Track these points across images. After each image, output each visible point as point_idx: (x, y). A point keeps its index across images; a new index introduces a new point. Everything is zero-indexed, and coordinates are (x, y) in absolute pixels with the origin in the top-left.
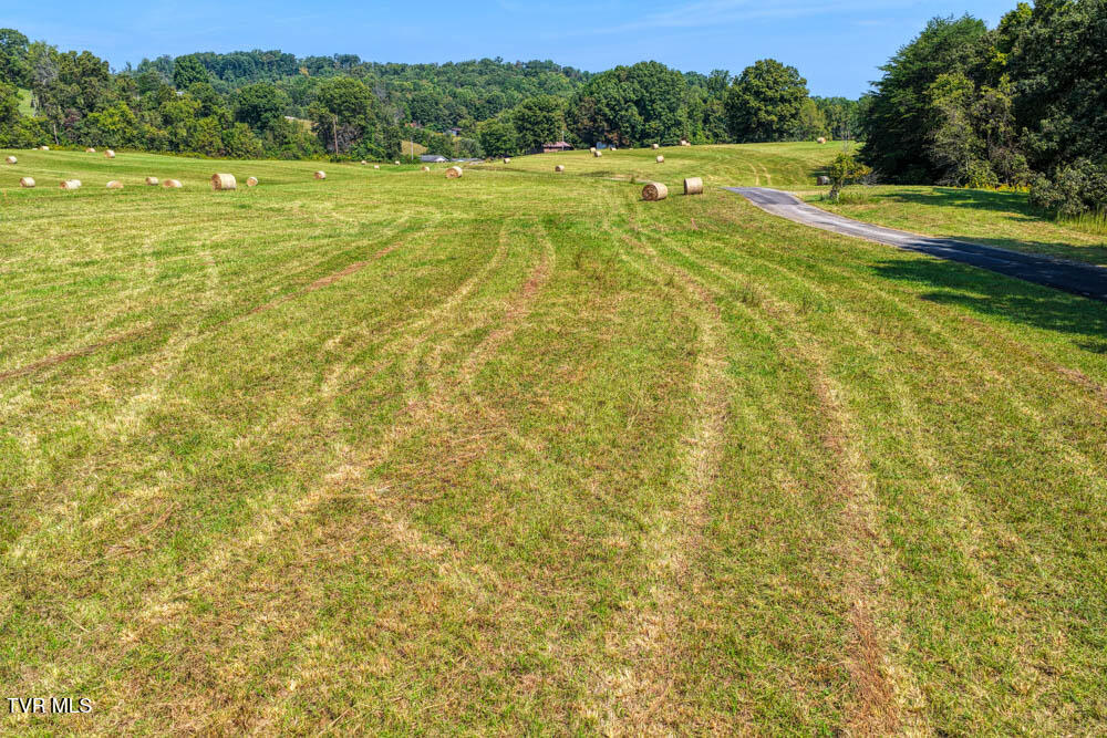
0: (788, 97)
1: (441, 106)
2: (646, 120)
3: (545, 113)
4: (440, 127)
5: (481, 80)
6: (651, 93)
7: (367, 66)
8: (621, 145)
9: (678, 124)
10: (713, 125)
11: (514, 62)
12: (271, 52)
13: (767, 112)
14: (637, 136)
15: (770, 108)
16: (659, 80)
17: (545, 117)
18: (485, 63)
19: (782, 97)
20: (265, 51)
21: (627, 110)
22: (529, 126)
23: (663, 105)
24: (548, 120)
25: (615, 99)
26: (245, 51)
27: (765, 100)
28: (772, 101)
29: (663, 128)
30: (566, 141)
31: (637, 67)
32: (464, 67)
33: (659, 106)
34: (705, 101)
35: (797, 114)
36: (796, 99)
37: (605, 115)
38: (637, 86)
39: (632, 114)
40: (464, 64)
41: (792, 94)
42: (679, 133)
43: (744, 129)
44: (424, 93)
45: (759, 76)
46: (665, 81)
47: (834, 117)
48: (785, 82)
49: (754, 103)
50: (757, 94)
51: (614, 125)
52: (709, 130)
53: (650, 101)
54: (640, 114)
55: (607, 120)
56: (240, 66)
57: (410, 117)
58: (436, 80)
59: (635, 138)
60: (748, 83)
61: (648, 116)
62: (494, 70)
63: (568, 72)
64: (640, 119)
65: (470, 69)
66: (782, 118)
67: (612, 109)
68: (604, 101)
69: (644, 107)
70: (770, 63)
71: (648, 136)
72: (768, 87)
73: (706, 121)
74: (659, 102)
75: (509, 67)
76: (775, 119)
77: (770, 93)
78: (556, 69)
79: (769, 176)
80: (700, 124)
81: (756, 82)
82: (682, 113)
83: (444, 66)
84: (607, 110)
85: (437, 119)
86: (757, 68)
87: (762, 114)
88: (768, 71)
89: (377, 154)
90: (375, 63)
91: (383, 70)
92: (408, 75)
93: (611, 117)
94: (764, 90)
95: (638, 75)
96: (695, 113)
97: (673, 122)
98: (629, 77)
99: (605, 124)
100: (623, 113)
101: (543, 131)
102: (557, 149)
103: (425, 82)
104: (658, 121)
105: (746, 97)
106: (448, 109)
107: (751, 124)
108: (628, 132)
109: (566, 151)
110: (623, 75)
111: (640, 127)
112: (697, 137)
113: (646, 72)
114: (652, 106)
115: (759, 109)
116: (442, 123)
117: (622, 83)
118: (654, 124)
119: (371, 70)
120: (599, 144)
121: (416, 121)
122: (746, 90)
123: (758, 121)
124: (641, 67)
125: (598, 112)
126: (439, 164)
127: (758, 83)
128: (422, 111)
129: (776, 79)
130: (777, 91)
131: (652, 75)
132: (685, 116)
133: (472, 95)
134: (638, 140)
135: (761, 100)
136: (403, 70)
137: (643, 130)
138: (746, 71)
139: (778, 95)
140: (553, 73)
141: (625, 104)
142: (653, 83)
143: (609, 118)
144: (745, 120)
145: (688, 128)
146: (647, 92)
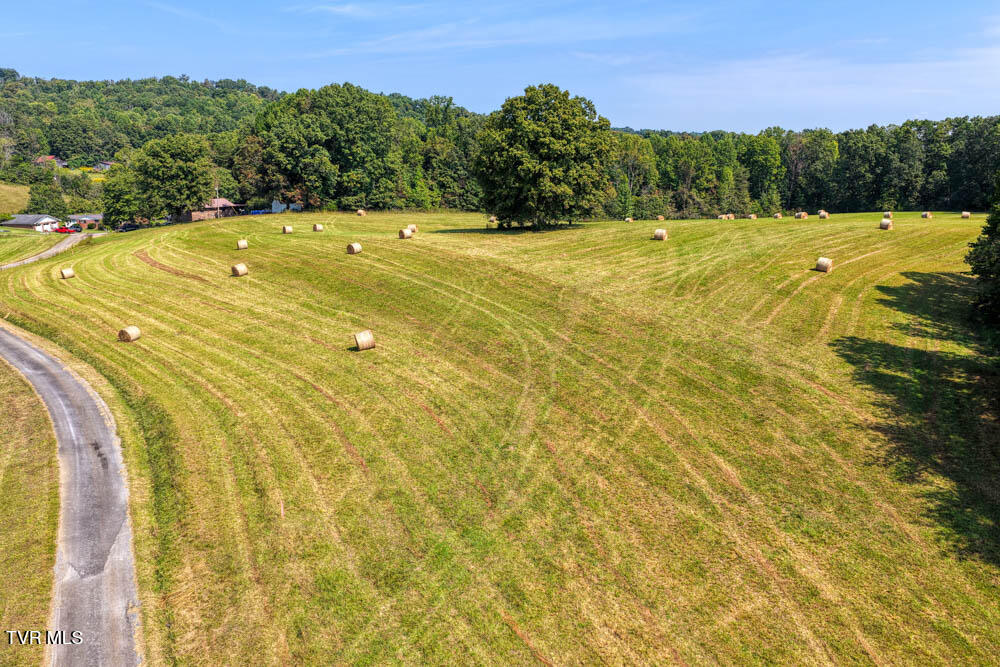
0: (587, 152)
1: (91, 134)
2: (343, 169)
3: (181, 163)
4: (91, 159)
5: (160, 100)
6: (348, 130)
7: (26, 82)
8: (308, 208)
9: (390, 173)
10: (437, 171)
11: (201, 80)
13: (554, 179)
14: (332, 192)
15: (559, 172)
16: (359, 112)
17: (181, 168)
18: (167, 81)
19: (577, 151)
21: (313, 155)
22: (156, 183)
23: (366, 147)
24: (188, 173)
25: (293, 140)
27: (547, 157)
28: (558, 158)
29: (367, 180)
30: (228, 197)
31: (324, 93)
32: (141, 86)
33: (360, 149)
34: (424, 138)
36: (599, 154)
37: (278, 164)
38: (326, 120)
39: (321, 163)
40: (142, 82)
41: (593, 146)
42: (391, 185)
44: (71, 117)
45: (534, 114)
46: (367, 113)
49: (530, 164)
50: (534, 146)
51: (294, 178)
52: (433, 178)
53: (346, 141)
54: (333, 161)
55: (284, 171)
57: (48, 148)
58: (102, 100)
59: (327, 194)
60: (516, 126)
61: (345, 163)
62: (174, 89)
63: (263, 92)
64: (335, 168)
65: (147, 87)
66: (579, 190)
67: (290, 154)
68: (277, 143)
69: (339, 151)
70: (549, 91)
71: (346, 192)
72: (553, 135)
73: (427, 165)
74: (360, 143)
75: (195, 86)
76: (570, 191)
77: (557, 146)
78: (250, 89)
80: (420, 171)
81: (529, 126)
82: (394, 157)
83: (118, 84)
84: (281, 157)
86: (530, 101)
87: (546, 183)
88: (549, 106)
90: (37, 79)
91: (43, 87)
92: (70, 93)
93: (289, 167)
94: (547, 140)
95: (327, 105)
96: (411, 155)
97: (383, 171)
98: (314, 107)
99: (280, 177)
100: (306, 161)
101: (179, 191)
102: (212, 213)
103: (90, 101)
104: (361, 171)
105: (514, 152)
106: (102, 137)
107: (526, 199)
108: (317, 187)
109: (226, 216)
110: (305, 103)
111: (334, 180)
112: (418, 189)
113: (338, 100)
114: (350, 149)
115: (540, 175)
116: (93, 155)
117: (304, 116)
118: (355, 175)
119: (30, 86)
120: (275, 204)
121: (55, 152)
122: (512, 139)
123: (540, 194)
124: (331, 92)
125: (269, 159)
126: (38, 229)
127: (533, 126)
128: (63, 140)
129: (565, 121)
130: (569, 142)
131: (348, 105)
132: (399, 161)
133: (141, 122)
134: (333, 198)
135: (542, 158)
136: (69, 87)
137: (339, 184)
138: (512, 105)
139: (571, 149)
140: (245, 94)
141: (309, 146)
142: (350, 116)
143: (286, 169)
144: (513, 193)
145: (407, 176)
146: (341, 129)
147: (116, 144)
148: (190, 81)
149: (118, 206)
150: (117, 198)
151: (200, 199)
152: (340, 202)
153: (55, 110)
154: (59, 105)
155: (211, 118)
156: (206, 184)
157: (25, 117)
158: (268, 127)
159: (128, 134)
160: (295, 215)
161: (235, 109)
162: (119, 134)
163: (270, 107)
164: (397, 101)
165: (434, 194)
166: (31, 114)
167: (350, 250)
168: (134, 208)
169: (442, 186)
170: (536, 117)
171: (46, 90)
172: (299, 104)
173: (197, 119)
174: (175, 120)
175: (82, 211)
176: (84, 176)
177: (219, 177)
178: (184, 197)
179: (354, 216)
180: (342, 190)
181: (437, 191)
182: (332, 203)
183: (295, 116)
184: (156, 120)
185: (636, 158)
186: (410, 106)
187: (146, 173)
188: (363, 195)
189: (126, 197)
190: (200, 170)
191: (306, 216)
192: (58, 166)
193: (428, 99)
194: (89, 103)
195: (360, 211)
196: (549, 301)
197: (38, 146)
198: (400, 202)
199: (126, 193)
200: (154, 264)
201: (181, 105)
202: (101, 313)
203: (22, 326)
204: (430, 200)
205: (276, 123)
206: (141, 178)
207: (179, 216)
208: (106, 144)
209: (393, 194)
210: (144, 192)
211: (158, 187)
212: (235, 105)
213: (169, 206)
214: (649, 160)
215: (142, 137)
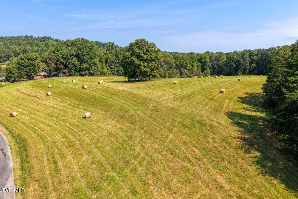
0: (154, 58)
1: (2, 53)
2: (81, 63)
3: (31, 62)
4: (2, 60)
5: (24, 42)
6: (82, 52)
8: (70, 75)
9: (95, 64)
10: (110, 64)
11: (37, 37)
13: (144, 66)
14: (78, 70)
15: (146, 64)
16: (86, 46)
17: (30, 63)
18: (26, 37)
19: (151, 58)
21: (72, 59)
23: (88, 57)
24: (32, 65)
25: (66, 55)
27: (142, 60)
28: (145, 60)
29: (88, 67)
30: (45, 72)
31: (75, 41)
32: (18, 38)
33: (86, 57)
34: (105, 54)
36: (157, 59)
37: (61, 62)
38: (76, 49)
39: (74, 62)
40: (18, 37)
41: (156, 57)
42: (96, 68)
46: (88, 47)
48: (152, 51)
49: (137, 62)
50: (138, 57)
51: (66, 66)
52: (108, 66)
53: (82, 55)
54: (78, 61)
58: (6, 42)
59: (76, 71)
60: (133, 51)
62: (29, 39)
63: (56, 40)
64: (79, 63)
65: (20, 39)
66: (152, 70)
67: (65, 59)
68: (61, 56)
69: (80, 58)
70: (142, 41)
71: (82, 70)
72: (144, 53)
73: (106, 62)
74: (86, 56)
75: (35, 38)
76: (149, 70)
77: (145, 57)
78: (53, 39)
80: (104, 64)
81: (137, 51)
82: (97, 60)
83: (10, 37)
84: (62, 60)
86: (137, 44)
87: (142, 68)
88: (143, 45)
93: (64, 63)
94: (142, 55)
95: (76, 44)
96: (102, 59)
97: (93, 64)
98: (72, 45)
99: (62, 66)
100: (70, 61)
101: (30, 70)
102: (40, 77)
103: (1, 43)
104: (87, 64)
105: (133, 58)
106: (5, 54)
107: (136, 72)
108: (73, 69)
109: (45, 78)
110: (69, 44)
111: (78, 67)
112: (104, 69)
113: (80, 43)
114: (83, 57)
115: (140, 65)
117: (69, 48)
118: (85, 65)
120: (60, 74)
122: (132, 55)
123: (140, 71)
124: (77, 41)
125: (58, 60)
129: (147, 49)
130: (149, 55)
131: (82, 44)
133: (18, 49)
134: (78, 72)
135: (141, 60)
137: (80, 68)
138: (132, 45)
139: (149, 57)
140: (51, 41)
141: (71, 57)
142: (83, 48)
143: (63, 63)
144: (132, 70)
145: (100, 66)
146: (80, 51)
147: (10, 56)
148: (33, 37)
149: (10, 75)
150: (10, 72)
151: (37, 73)
152: (80, 73)
155: (40, 48)
156: (38, 68)
158: (58, 51)
159: (14, 53)
160: (66, 77)
161: (48, 45)
162: (11, 53)
163: (58, 45)
164: (97, 43)
165: (109, 71)
167: (83, 88)
168: (15, 75)
169: (111, 68)
170: (139, 48)
172: (67, 44)
173: (36, 48)
174: (29, 49)
177: (43, 66)
178: (31, 72)
179: (85, 77)
180: (81, 70)
181: (110, 70)
182: (78, 74)
183: (66, 48)
184: (23, 49)
185: (168, 60)
186: (101, 45)
187: (19, 65)
188: (87, 71)
189: (13, 72)
190: (37, 64)
191: (70, 77)
193: (107, 43)
195: (86, 76)
196: (143, 102)
198: (98, 73)
200: (22, 93)
201: (31, 44)
202: (4, 108)
204: (107, 73)
205: (60, 49)
206: (18, 66)
207: (30, 78)
208: (7, 56)
209: (96, 71)
210: (19, 70)
211: (23, 69)
212: (48, 44)
213: (27, 75)
214: (172, 61)
215: (18, 54)
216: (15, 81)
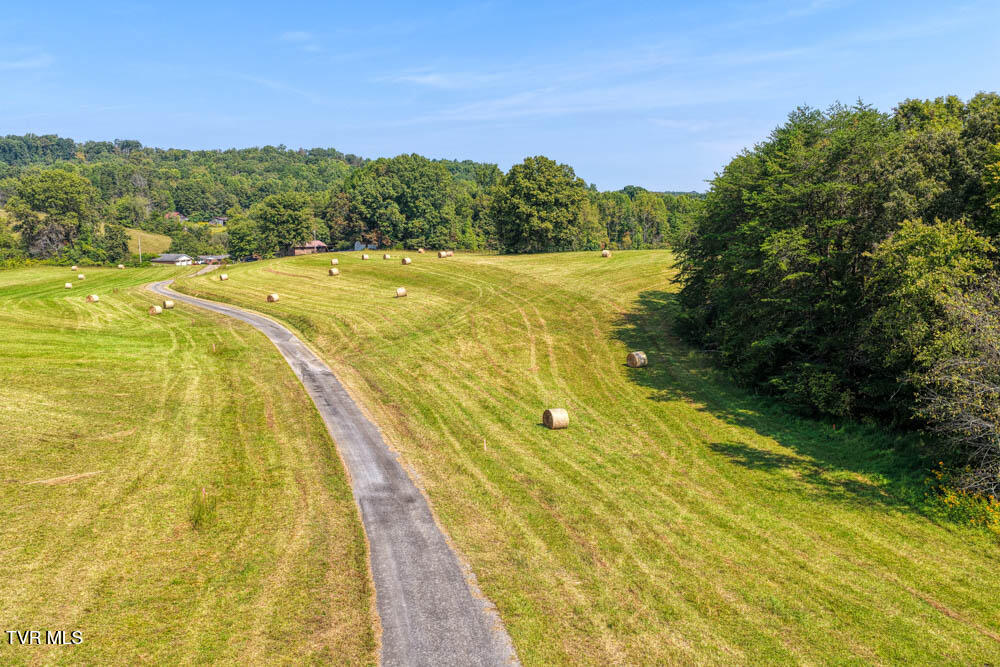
0: (564, 200)
1: (208, 195)
2: (409, 218)
3: (291, 212)
4: (207, 215)
5: (261, 166)
6: (413, 189)
7: (148, 152)
8: (381, 247)
9: (445, 221)
10: (483, 222)
11: (296, 149)
12: (46, 137)
13: (540, 218)
14: (400, 235)
15: (543, 214)
16: (422, 175)
17: (290, 216)
18: (267, 150)
19: (557, 200)
20: (40, 135)
21: (386, 207)
22: (272, 226)
23: (426, 202)
24: (295, 219)
25: (372, 196)
26: (18, 134)
27: (536, 204)
28: (545, 204)
29: (427, 226)
30: (323, 240)
31: (397, 161)
32: (245, 154)
33: (422, 203)
34: (474, 196)
35: (575, 219)
36: (573, 203)
37: (361, 214)
38: (397, 181)
39: (392, 213)
40: (246, 151)
41: (568, 197)
42: (446, 231)
43: (514, 237)
44: (192, 181)
45: (529, 177)
46: (428, 176)
47: (607, 212)
48: (560, 184)
49: (524, 208)
50: (528, 197)
51: (372, 225)
52: (480, 227)
53: (412, 197)
54: (401, 212)
55: (364, 219)
56: (10, 150)
57: (174, 206)
58: (214, 167)
59: (396, 237)
60: (517, 184)
61: (410, 214)
62: (275, 157)
63: (350, 159)
64: (402, 217)
65: (251, 155)
66: (558, 225)
67: (369, 207)
68: (360, 198)
69: (406, 204)
70: (541, 160)
71: (411, 235)
72: (540, 189)
73: (476, 217)
74: (422, 199)
75: (291, 154)
76: (550, 226)
77: (542, 196)
78: (339, 157)
79: (549, 339)
80: (469, 221)
81: (525, 183)
82: (448, 210)
83: (226, 153)
84: (363, 208)
85: (204, 207)
86: (526, 167)
87: (535, 221)
88: (539, 170)
89: (96, 257)
90: (157, 149)
91: (163, 156)
92: (186, 161)
93: (368, 216)
94: (535, 193)
95: (398, 170)
96: (463, 209)
97: (439, 220)
98: (388, 171)
99: (362, 223)
100: (382, 211)
101: (288, 232)
102: (310, 251)
103: (203, 168)
104: (422, 220)
105: (515, 201)
106: (216, 197)
107: (522, 232)
108: (388, 232)
109: (320, 252)
110: (382, 169)
111: (402, 226)
112: (467, 235)
113: (407, 166)
114: (414, 203)
115: (530, 215)
116: (209, 212)
117: (381, 178)
118: (417, 222)
119: (151, 155)
120: (357, 244)
121: (180, 210)
122: (514, 192)
123: (530, 229)
124: (401, 160)
125: (354, 210)
126: (178, 264)
127: (528, 184)
128: (186, 200)
129: (548, 180)
130: (550, 194)
131: (414, 170)
132: (453, 213)
133: (246, 183)
134: (401, 240)
135: (532, 205)
136: (184, 156)
137: (406, 229)
138: (514, 170)
139: (552, 198)
140: (334, 161)
141: (384, 200)
142: (415, 178)
143: (366, 217)
144: (515, 227)
145: (456, 225)
146: (409, 187)
147: (228, 203)
148: (286, 150)
149: (242, 245)
150: (241, 239)
151: (303, 239)
152: (406, 243)
153: (179, 175)
154: (182, 171)
155: (305, 182)
156: (308, 229)
157: (156, 180)
158: (354, 187)
159: (237, 195)
160: (372, 252)
161: (325, 174)
162: (231, 195)
163: (356, 172)
164: (453, 167)
165: (480, 239)
166: (160, 178)
168: (253, 246)
169: (487, 233)
171: (165, 158)
172: (377, 170)
173: (294, 182)
174: (275, 183)
175: (207, 254)
176: (206, 228)
177: (317, 225)
178: (292, 236)
179: (417, 253)
180: (408, 234)
181: (482, 237)
182: (400, 244)
183: (374, 178)
184: (260, 184)
187: (265, 219)
188: (424, 238)
189: (248, 238)
190: (304, 217)
191: (381, 253)
192: (181, 220)
194: (202, 169)
195: (421, 250)
197: (166, 205)
198: (452, 245)
199: (248, 235)
200: (278, 273)
201: (279, 170)
202: (252, 292)
203: (208, 299)
204: (476, 244)
205: (360, 183)
206: (262, 222)
207: (286, 251)
208: (219, 203)
209: (447, 238)
210: (263, 233)
211: (273, 229)
212: (325, 171)
213: (280, 243)
214: (661, 215)
215: (248, 198)
216: (250, 259)
